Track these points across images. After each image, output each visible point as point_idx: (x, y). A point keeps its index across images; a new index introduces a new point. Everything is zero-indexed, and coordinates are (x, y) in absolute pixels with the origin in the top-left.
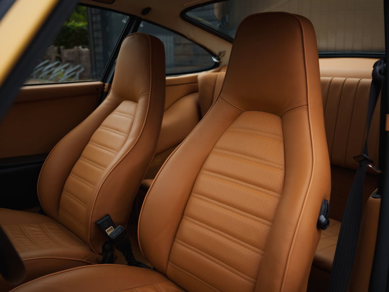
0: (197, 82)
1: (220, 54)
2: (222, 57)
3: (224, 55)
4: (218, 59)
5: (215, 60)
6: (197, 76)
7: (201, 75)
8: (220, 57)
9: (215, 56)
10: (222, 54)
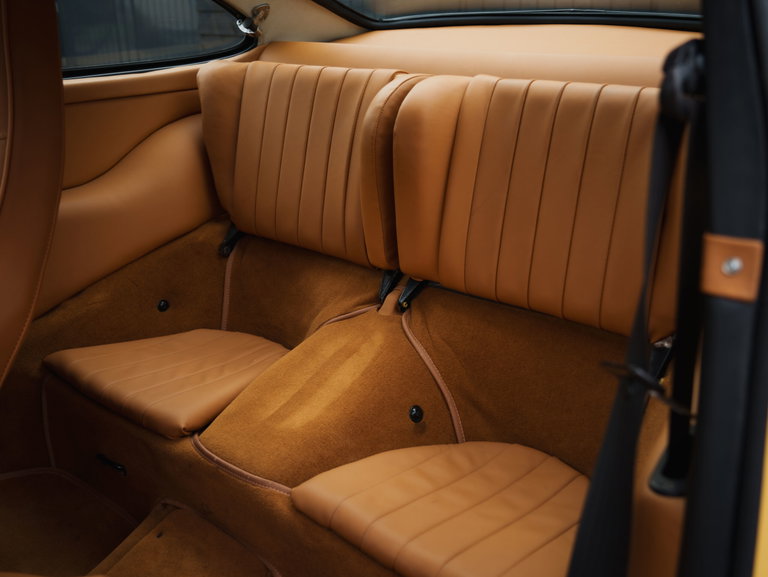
0: (197, 88)
1: (255, 12)
2: (261, 20)
3: (265, 17)
4: (250, 26)
5: (243, 28)
6: (194, 73)
7: (206, 69)
8: (256, 21)
9: (242, 17)
10: (261, 14)
